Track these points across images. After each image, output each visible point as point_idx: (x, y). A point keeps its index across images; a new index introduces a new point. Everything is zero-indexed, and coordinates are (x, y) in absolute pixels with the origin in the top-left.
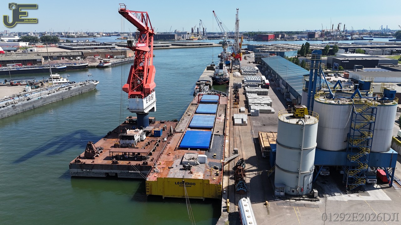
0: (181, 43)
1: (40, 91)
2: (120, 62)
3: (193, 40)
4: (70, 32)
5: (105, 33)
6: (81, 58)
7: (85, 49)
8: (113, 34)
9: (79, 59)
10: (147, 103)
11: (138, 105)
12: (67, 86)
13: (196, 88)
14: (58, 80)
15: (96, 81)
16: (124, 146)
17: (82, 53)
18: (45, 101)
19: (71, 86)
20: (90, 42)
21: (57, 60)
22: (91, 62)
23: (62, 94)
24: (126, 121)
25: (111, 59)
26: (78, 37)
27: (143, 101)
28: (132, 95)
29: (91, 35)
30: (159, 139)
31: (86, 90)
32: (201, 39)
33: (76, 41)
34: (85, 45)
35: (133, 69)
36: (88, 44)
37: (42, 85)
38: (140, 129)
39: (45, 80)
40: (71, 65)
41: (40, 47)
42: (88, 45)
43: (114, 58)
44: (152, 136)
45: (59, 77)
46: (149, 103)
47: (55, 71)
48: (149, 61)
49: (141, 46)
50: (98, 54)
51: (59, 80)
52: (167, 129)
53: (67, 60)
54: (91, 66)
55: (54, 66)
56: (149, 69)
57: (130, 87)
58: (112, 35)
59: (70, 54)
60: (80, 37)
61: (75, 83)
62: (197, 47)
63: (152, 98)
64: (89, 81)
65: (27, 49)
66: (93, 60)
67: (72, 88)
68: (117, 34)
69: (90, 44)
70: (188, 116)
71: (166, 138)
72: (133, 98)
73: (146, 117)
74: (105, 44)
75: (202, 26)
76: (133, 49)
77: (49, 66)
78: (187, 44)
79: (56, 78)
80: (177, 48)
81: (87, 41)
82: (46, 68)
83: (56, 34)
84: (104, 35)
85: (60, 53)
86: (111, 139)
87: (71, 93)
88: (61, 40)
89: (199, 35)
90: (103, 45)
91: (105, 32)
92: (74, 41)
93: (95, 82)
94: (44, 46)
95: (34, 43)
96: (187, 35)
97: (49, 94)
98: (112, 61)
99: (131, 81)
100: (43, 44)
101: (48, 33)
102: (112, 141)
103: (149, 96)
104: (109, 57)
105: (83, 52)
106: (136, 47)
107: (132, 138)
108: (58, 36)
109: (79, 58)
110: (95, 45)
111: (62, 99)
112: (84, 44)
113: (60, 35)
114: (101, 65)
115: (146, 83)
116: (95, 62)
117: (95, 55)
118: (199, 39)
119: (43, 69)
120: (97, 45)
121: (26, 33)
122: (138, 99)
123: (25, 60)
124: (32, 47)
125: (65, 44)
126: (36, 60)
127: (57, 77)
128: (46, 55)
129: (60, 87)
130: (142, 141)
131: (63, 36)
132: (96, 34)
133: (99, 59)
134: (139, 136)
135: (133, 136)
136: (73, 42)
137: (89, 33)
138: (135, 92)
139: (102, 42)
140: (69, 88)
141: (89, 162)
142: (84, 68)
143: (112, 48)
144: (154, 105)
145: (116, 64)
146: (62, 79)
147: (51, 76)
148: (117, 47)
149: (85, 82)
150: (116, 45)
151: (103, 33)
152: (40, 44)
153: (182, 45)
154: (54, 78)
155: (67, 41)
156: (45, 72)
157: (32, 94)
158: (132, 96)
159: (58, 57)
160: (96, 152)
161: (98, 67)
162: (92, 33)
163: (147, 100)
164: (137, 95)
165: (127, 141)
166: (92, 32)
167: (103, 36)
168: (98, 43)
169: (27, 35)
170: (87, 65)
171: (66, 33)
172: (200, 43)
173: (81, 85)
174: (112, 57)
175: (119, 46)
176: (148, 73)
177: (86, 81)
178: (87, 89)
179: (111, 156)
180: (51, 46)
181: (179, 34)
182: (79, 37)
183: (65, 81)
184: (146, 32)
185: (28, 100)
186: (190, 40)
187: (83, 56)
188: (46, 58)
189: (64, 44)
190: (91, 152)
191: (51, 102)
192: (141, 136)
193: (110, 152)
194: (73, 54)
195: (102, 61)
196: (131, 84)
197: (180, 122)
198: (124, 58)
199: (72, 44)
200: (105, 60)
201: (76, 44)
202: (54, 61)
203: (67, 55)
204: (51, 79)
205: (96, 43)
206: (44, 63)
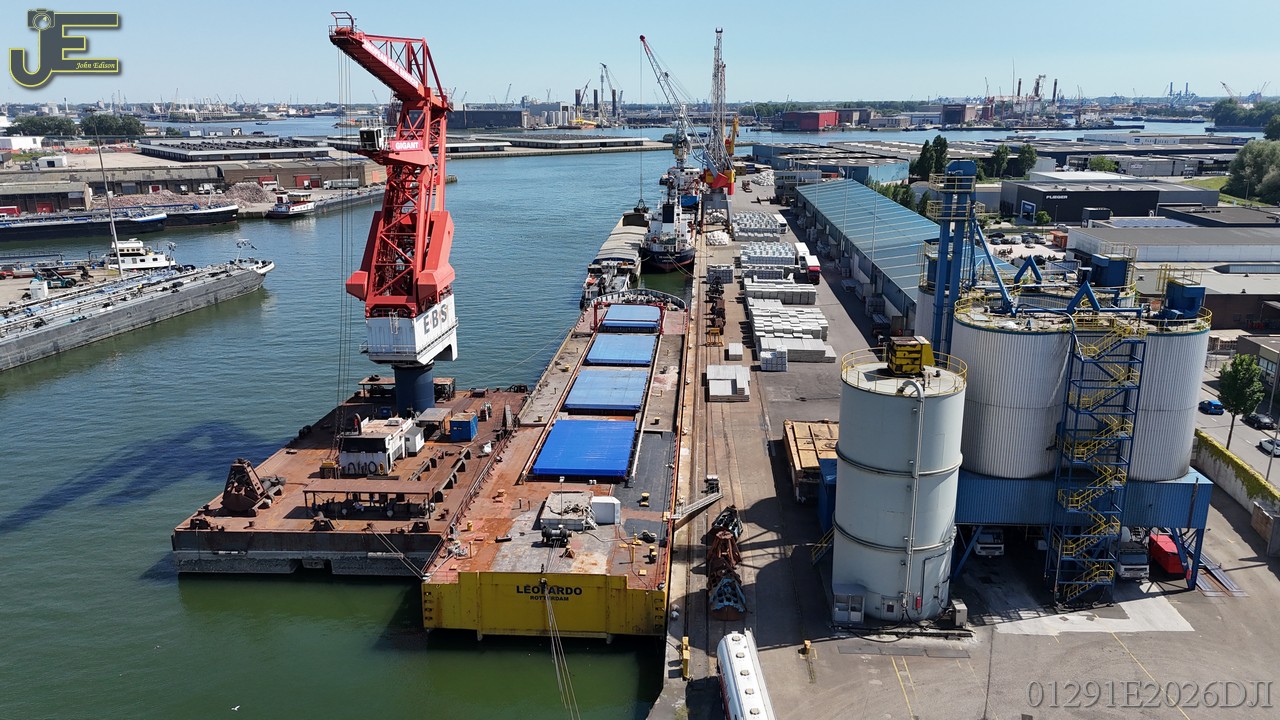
0: (541, 137)
1: (79, 296)
2: (344, 202)
3: (579, 128)
4: (181, 103)
5: (293, 107)
6: (216, 188)
7: (227, 158)
8: (323, 111)
9: (208, 192)
10: (427, 331)
11: (397, 340)
12: (167, 281)
13: (590, 284)
14: (138, 258)
15: (263, 263)
16: (352, 472)
17: (219, 171)
18: (93, 329)
19: (180, 280)
20: (245, 136)
21: (137, 193)
22: (249, 200)
23: (152, 304)
24: (360, 393)
25: (314, 190)
26: (206, 119)
27: (413, 327)
28: (376, 306)
29: (248, 113)
30: (465, 448)
31: (231, 290)
32: (605, 127)
33: (199, 133)
34: (229, 145)
35: (382, 222)
36: (238, 141)
37: (85, 275)
38: (406, 415)
39: (94, 259)
40: (181, 212)
41: (79, 152)
42: (240, 146)
43: (325, 187)
44: (443, 439)
45: (142, 251)
46: (435, 333)
47: (128, 229)
48: (431, 196)
49: (405, 148)
50: (273, 173)
51: (143, 261)
52: (493, 415)
53: (168, 193)
54: (248, 213)
55: (127, 215)
56: (432, 223)
57: (372, 280)
58: (318, 114)
59: (180, 177)
60: (213, 118)
61: (193, 268)
62: (591, 152)
63: (443, 317)
64: (240, 261)
65: (35, 159)
66: (256, 195)
67: (185, 286)
68: (334, 110)
69: (244, 141)
70: (562, 374)
71: (489, 445)
72: (380, 316)
73: (423, 379)
74: (296, 143)
75: (610, 86)
76: (382, 158)
77: (108, 216)
78: (561, 142)
79: (131, 252)
80: (529, 155)
81: (236, 132)
82: (99, 220)
83: (134, 110)
84: (292, 112)
85: (147, 172)
86: (310, 451)
87: (181, 302)
88: (151, 127)
89: (600, 114)
90: (288, 145)
91: (293, 104)
92: (192, 134)
93: (260, 265)
94: (92, 148)
95: (60, 138)
96: (560, 114)
97: (106, 305)
98: (317, 196)
99: (374, 263)
100: (91, 144)
101: (107, 106)
102: (314, 457)
103: (433, 309)
104: (306, 183)
105: (223, 169)
106: (388, 153)
107: (378, 445)
108: (139, 116)
109: (207, 187)
110: (260, 145)
111: (149, 322)
112: (224, 141)
113: (146, 114)
114: (280, 210)
115: (423, 268)
116: (262, 200)
117: (260, 176)
118: (598, 126)
119: (89, 223)
120: (267, 145)
121: (33, 108)
122: (396, 321)
123: (30, 196)
124: (53, 154)
125: (164, 142)
126: (66, 194)
127: (133, 250)
128: (97, 177)
129: (145, 282)
130: (413, 454)
131: (158, 117)
132: (266, 109)
133: (274, 190)
134: (403, 439)
135: (382, 441)
136: (189, 137)
137: (241, 107)
138: (388, 298)
139: (285, 135)
140: (175, 286)
141: (236, 525)
142: (226, 221)
143: (319, 154)
144: (452, 340)
145: (329, 205)
146: (151, 255)
147: (113, 246)
148: (333, 153)
149: (229, 266)
150: (330, 145)
151: (289, 106)
152: (79, 143)
153: (546, 146)
154: (126, 252)
155: (171, 133)
156: (95, 234)
157: (51, 306)
158: (379, 311)
159: (138, 183)
160: (262, 494)
161: (273, 217)
162: (254, 107)
163: (426, 324)
164: (395, 307)
165: (364, 457)
166: (251, 102)
167: (288, 116)
168: (271, 140)
169: (38, 114)
170: (235, 211)
171: (168, 106)
172: (603, 138)
173: (213, 275)
174: (316, 184)
175: (339, 147)
176: (430, 235)
177: (232, 263)
178: (236, 289)
179: (310, 505)
180: (116, 150)
181: (537, 110)
182: (208, 119)
183: (162, 262)
184: (421, 104)
185: (37, 325)
186: (570, 128)
187: (222, 182)
188: (99, 188)
189: (158, 142)
190: (243, 492)
191: (114, 331)
192: (407, 440)
193: (306, 492)
194: (187, 175)
195: (285, 196)
196: (373, 270)
197: (535, 392)
198: (355, 188)
199: (185, 141)
200: (295, 194)
201: (199, 142)
202: (126, 197)
203: (167, 177)
204: (115, 255)
205: (264, 140)
206: (92, 203)
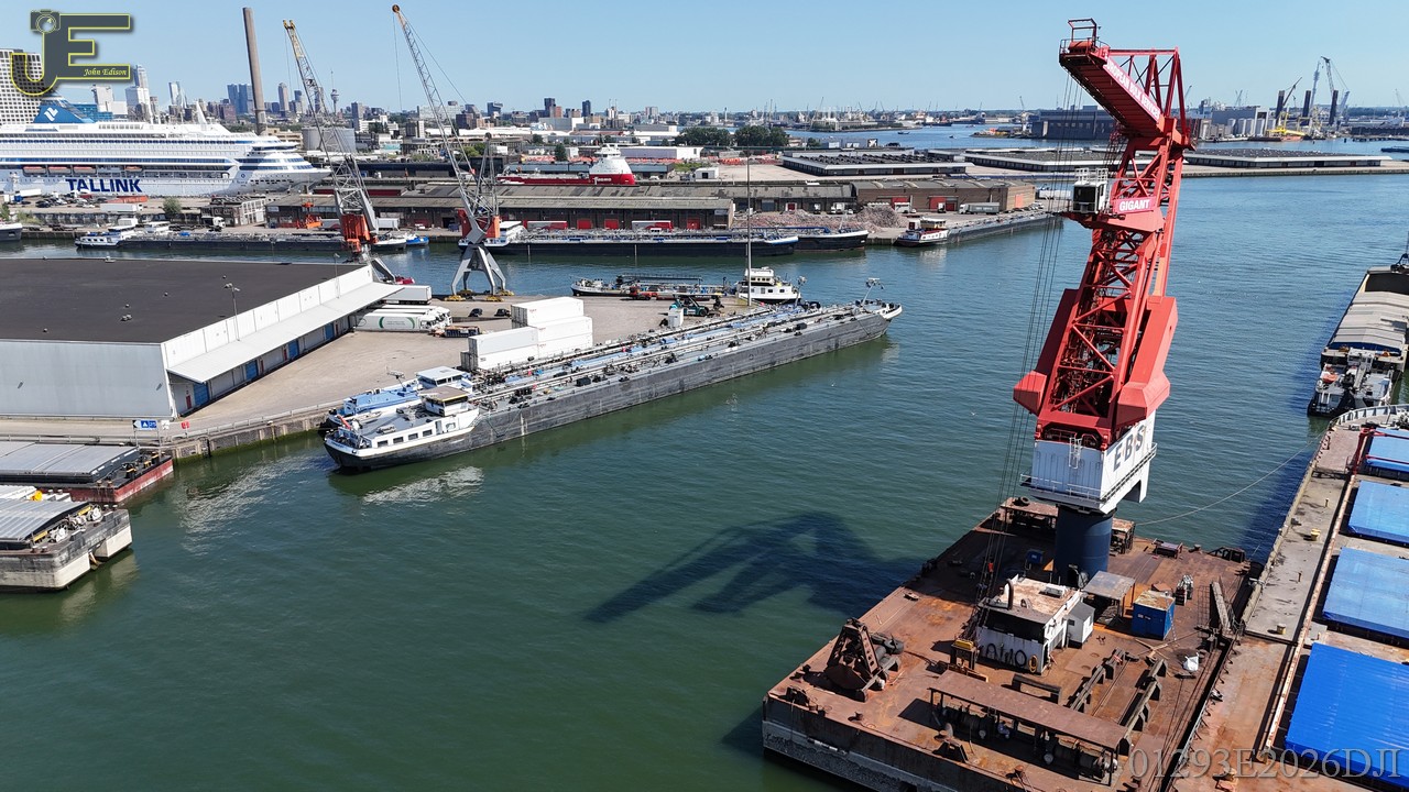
0: (1229, 153)
1: (710, 330)
2: (983, 230)
3: (1279, 140)
5: (931, 114)
6: (847, 208)
7: (861, 172)
8: (961, 119)
9: (840, 213)
11: (1075, 477)
12: (792, 321)
13: (1327, 382)
14: (767, 288)
15: (891, 306)
17: (853, 190)
18: (717, 370)
19: (805, 321)
20: (881, 149)
21: (774, 210)
22: (880, 224)
23: (774, 346)
24: (999, 515)
25: (948, 213)
26: (845, 128)
27: (1101, 463)
28: (1052, 425)
29: (885, 121)
30: (1156, 650)
31: (853, 337)
33: (837, 145)
34: (864, 159)
36: (874, 154)
39: (727, 286)
40: (812, 235)
41: (730, 164)
42: (875, 160)
43: (961, 211)
44: (1119, 624)
45: (771, 281)
50: (905, 194)
51: (770, 291)
52: (1194, 596)
53: (803, 213)
54: (876, 239)
55: (762, 237)
57: (1051, 387)
58: (956, 122)
59: (815, 194)
60: (852, 127)
61: (819, 306)
63: (1138, 443)
64: (867, 302)
65: (693, 170)
66: (888, 219)
67: (808, 329)
68: (973, 118)
69: (880, 154)
71: (1196, 659)
72: (1054, 439)
74: (931, 157)
77: (746, 236)
78: (1257, 160)
79: (761, 281)
81: (872, 143)
84: (930, 120)
85: (786, 189)
87: (801, 347)
88: (794, 138)
90: (923, 160)
91: (932, 111)
92: (831, 146)
93: (888, 308)
94: (741, 159)
95: (715, 149)
97: (732, 345)
98: (953, 222)
99: (1057, 363)
100: (741, 155)
101: (759, 115)
103: (1128, 435)
104: (941, 206)
105: (857, 185)
107: (1034, 631)
108: (786, 126)
109: (840, 206)
110: (896, 159)
111: (769, 366)
112: (860, 154)
113: (791, 123)
114: (910, 237)
115: (1127, 378)
116: (892, 224)
117: (893, 196)
119: (729, 243)
120: (903, 159)
121: (699, 117)
122: (1078, 451)
123: (683, 211)
124: (709, 165)
125: (804, 155)
126: (713, 211)
127: (764, 279)
128: (742, 192)
129: (771, 320)
131: (802, 127)
132: (903, 117)
133: (906, 212)
135: (1040, 626)
136: (828, 149)
137: (879, 115)
140: (798, 327)
141: (838, 708)
142: (854, 247)
143: (956, 170)
144: (1143, 476)
145: (963, 234)
146: (779, 286)
147: (747, 273)
148: (971, 169)
149: (855, 307)
150: (968, 160)
151: (926, 114)
152: (731, 154)
154: (757, 280)
155: (813, 145)
157: (683, 338)
158: (1055, 432)
159: (777, 200)
160: (874, 673)
161: (902, 245)
162: (891, 115)
163: (1118, 456)
164: (1080, 431)
165: (1011, 642)
166: (889, 109)
167: (925, 124)
168: (907, 153)
169: (702, 124)
170: (865, 237)
171: (811, 115)
173: (838, 317)
174: (951, 207)
175: (977, 162)
177: (858, 303)
178: (858, 336)
180: (761, 162)
182: (847, 128)
183: (789, 294)
185: (669, 361)
187: (855, 203)
188: (742, 204)
189: (799, 154)
190: (852, 665)
191: (735, 373)
192: (1071, 623)
193: (933, 691)
194: (824, 192)
195: (917, 221)
196: (1054, 373)
197: (1265, 574)
198: (994, 214)
199: (824, 154)
200: (930, 220)
201: (836, 154)
202: (765, 215)
203: (803, 195)
204: (747, 284)
205: (899, 153)
206: (734, 220)
